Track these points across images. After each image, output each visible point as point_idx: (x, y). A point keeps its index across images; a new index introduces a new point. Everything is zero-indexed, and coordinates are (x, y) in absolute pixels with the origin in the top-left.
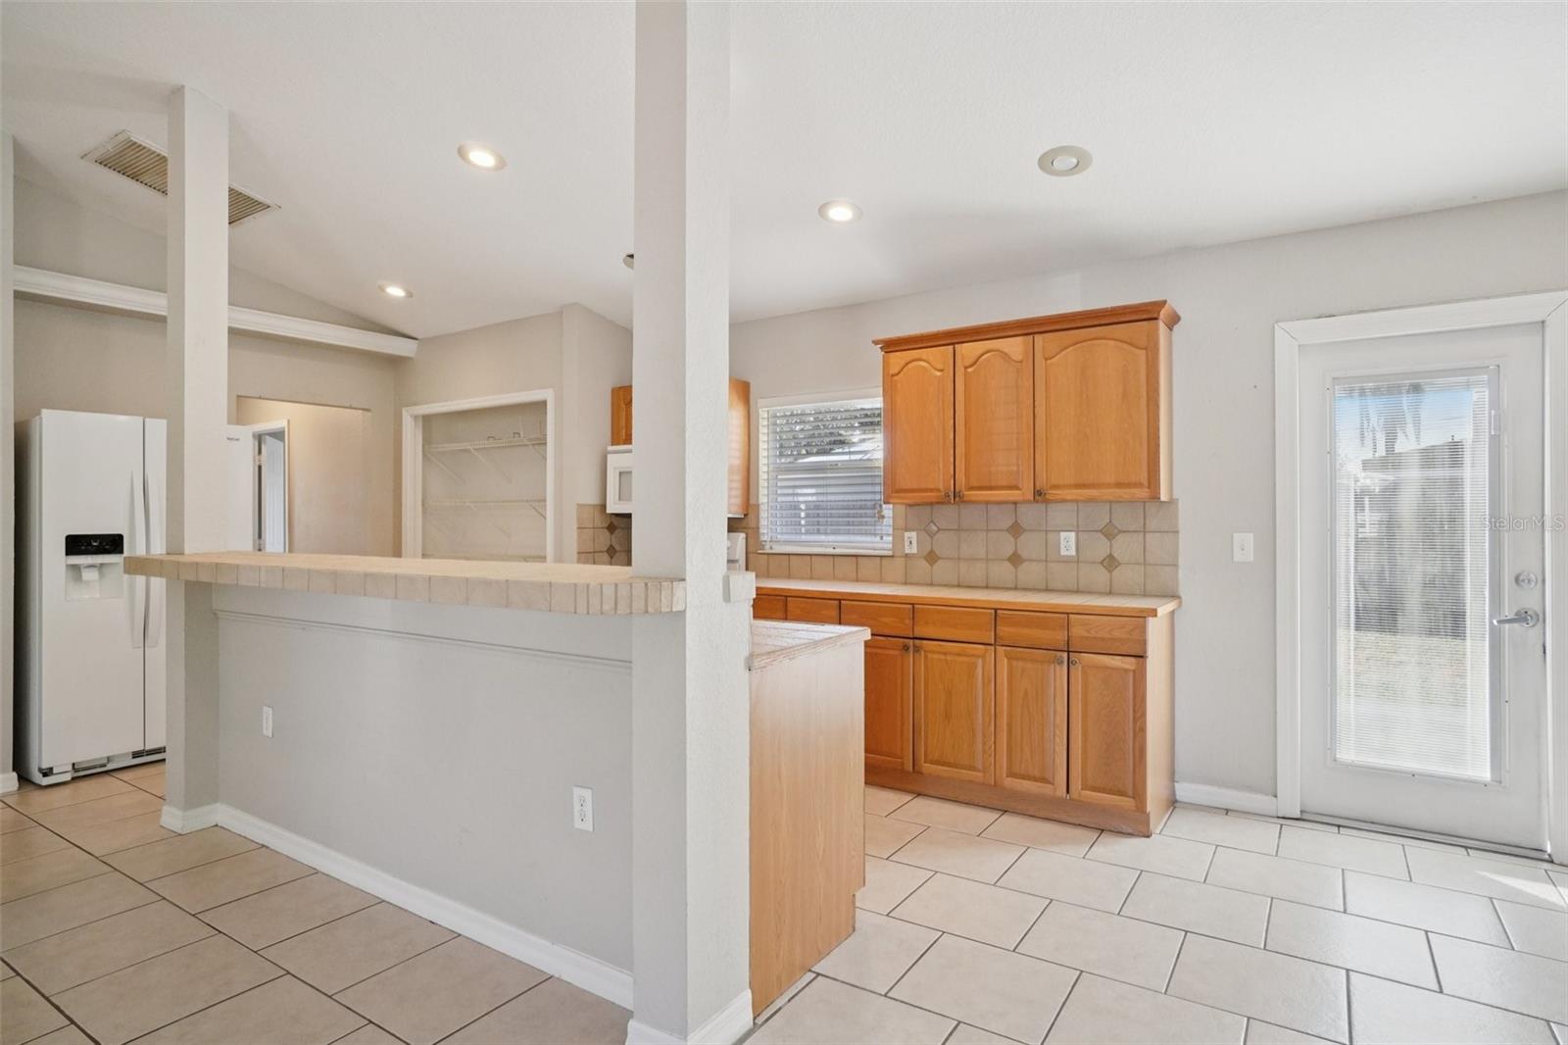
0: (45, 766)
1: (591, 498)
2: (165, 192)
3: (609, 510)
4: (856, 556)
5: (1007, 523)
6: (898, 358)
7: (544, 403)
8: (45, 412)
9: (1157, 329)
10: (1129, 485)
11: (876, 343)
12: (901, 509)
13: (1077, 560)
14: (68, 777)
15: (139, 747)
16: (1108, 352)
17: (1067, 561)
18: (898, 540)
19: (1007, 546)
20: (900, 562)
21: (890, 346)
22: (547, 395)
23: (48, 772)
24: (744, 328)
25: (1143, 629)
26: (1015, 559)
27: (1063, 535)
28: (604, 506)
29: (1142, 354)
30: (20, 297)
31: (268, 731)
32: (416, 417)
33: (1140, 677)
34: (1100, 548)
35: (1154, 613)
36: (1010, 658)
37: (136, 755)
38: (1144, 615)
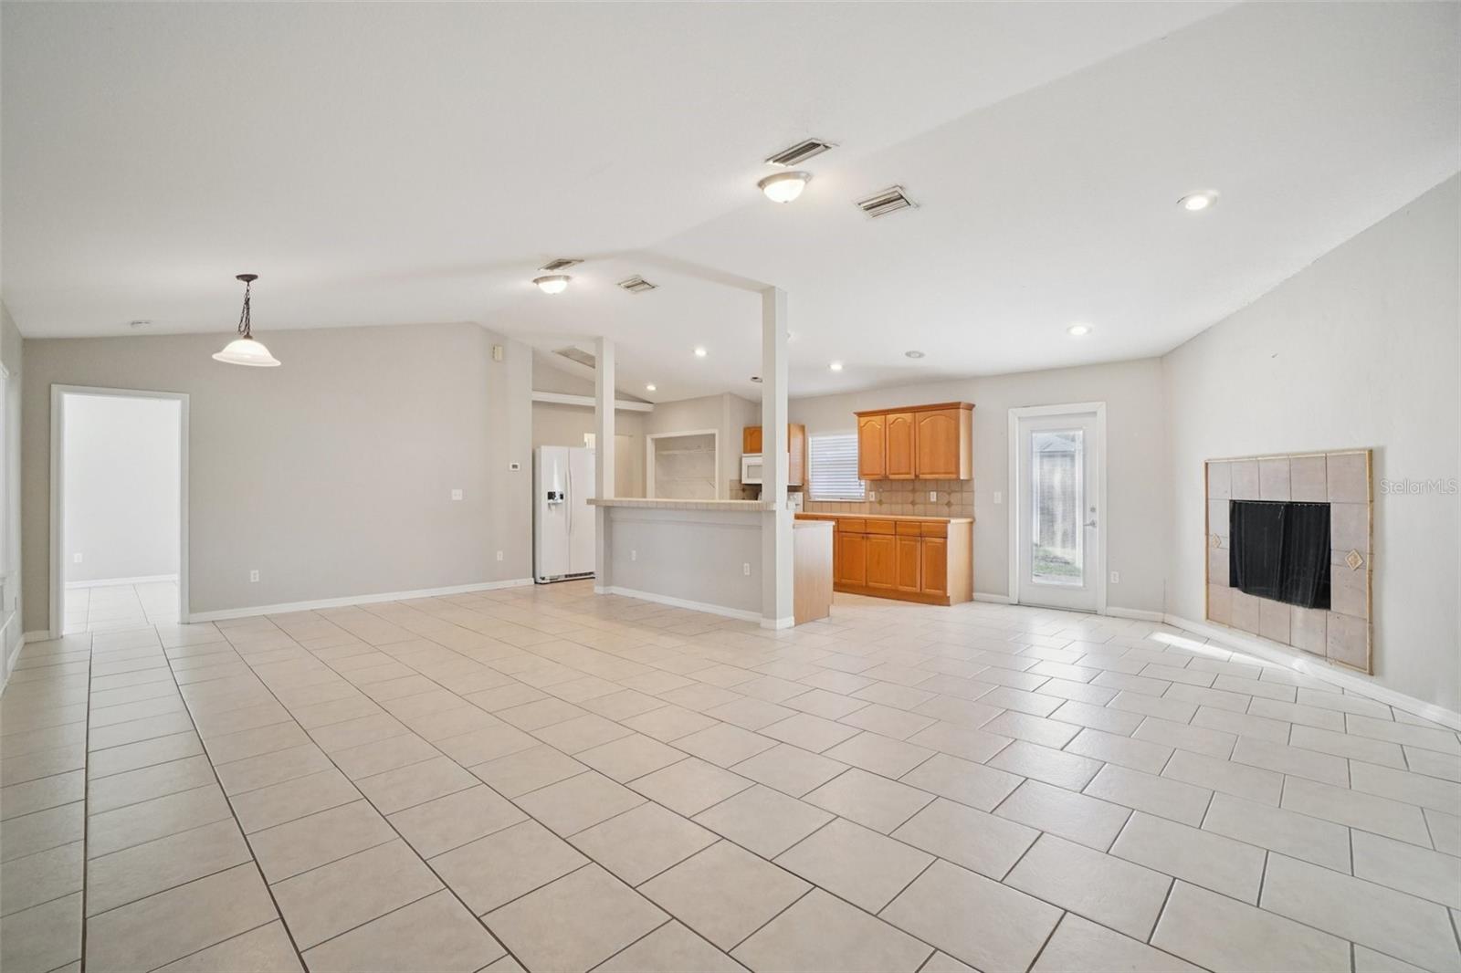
0: (543, 576)
1: (736, 477)
2: (594, 367)
3: (743, 482)
4: (850, 502)
5: (911, 488)
6: (864, 420)
7: (714, 435)
8: (543, 447)
9: (959, 412)
10: (949, 473)
11: (855, 413)
12: (868, 482)
13: (936, 504)
14: (548, 581)
15: (567, 573)
16: (941, 419)
17: (932, 503)
18: (867, 495)
19: (910, 496)
20: (868, 505)
21: (860, 415)
22: (716, 431)
23: (543, 579)
24: (793, 402)
25: (946, 527)
26: (913, 503)
27: (932, 493)
28: (741, 481)
29: (953, 422)
30: (535, 403)
31: (634, 559)
32: (652, 439)
33: (945, 545)
34: (945, 498)
35: (949, 521)
36: (901, 540)
37: (566, 576)
38: (947, 522)
